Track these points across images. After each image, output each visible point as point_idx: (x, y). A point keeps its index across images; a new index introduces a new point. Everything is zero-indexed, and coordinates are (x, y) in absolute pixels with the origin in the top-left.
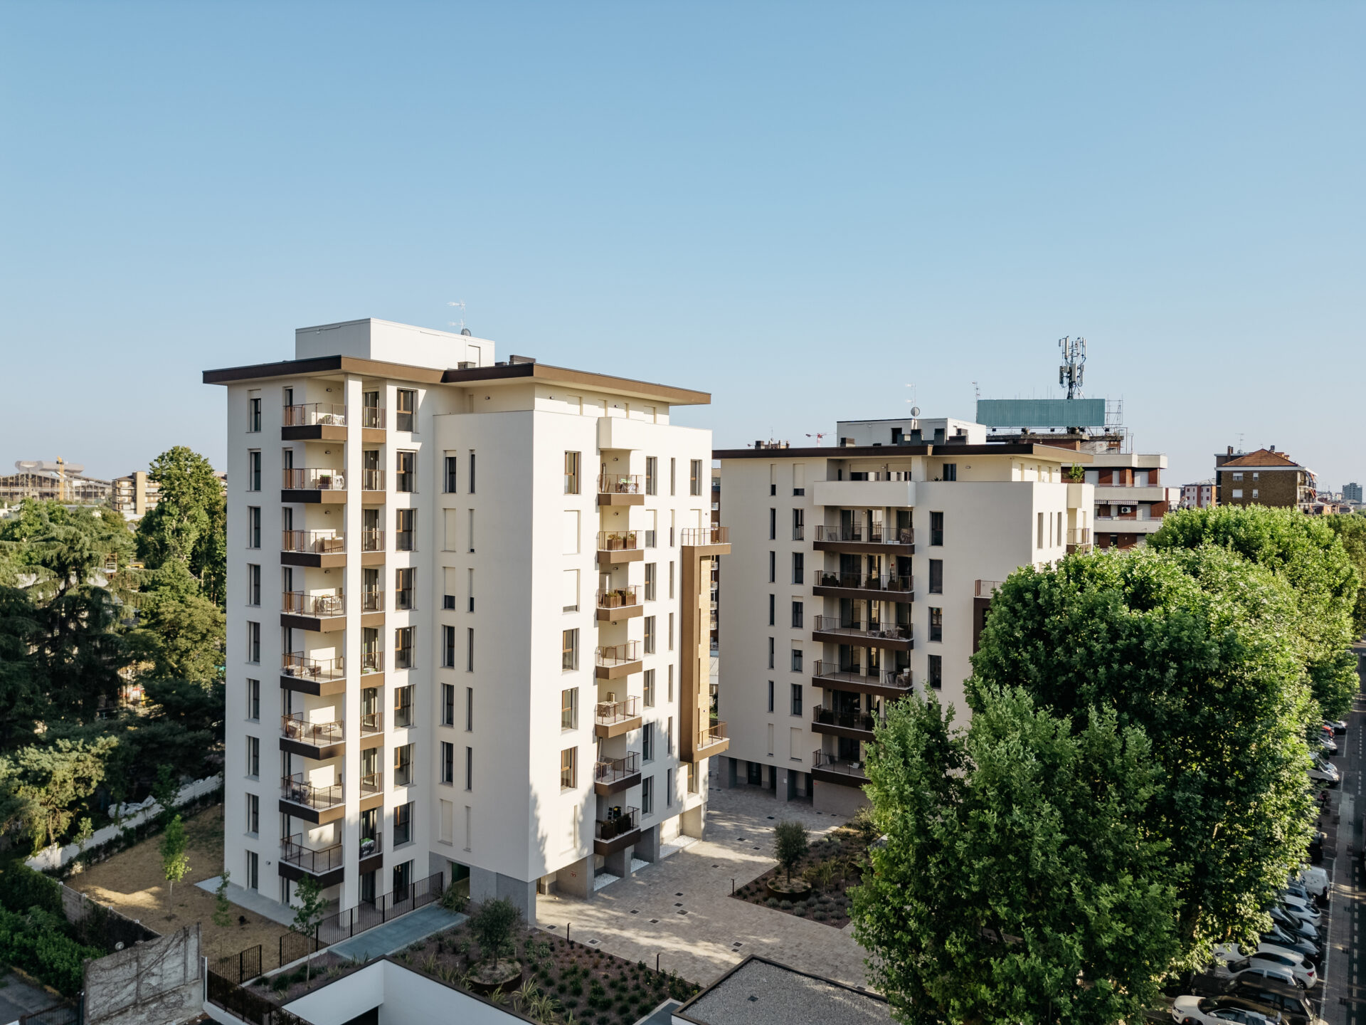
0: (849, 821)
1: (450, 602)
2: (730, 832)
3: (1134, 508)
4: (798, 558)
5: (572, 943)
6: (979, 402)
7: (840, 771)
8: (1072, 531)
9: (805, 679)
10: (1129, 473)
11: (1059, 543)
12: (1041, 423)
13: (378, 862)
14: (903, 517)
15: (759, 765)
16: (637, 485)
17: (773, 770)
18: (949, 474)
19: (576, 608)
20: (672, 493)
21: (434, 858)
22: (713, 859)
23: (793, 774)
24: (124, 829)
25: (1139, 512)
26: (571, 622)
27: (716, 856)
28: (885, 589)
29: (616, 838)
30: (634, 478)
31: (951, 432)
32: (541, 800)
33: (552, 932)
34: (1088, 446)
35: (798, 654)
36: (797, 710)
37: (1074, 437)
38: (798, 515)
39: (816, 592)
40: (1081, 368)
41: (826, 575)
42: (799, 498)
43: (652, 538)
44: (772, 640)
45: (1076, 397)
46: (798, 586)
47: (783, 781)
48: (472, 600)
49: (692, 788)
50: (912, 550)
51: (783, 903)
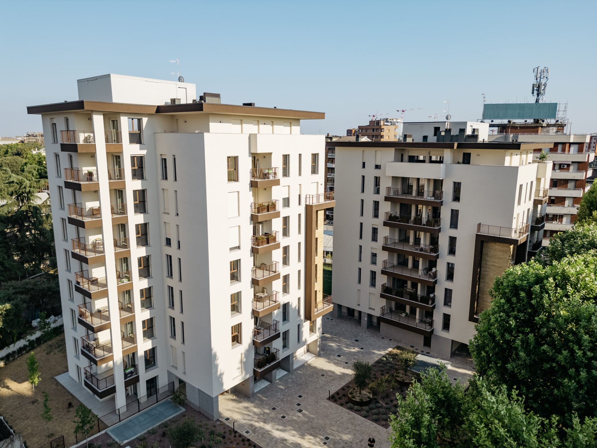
0: (399, 345)
1: (168, 242)
2: (333, 350)
3: (568, 165)
4: (376, 204)
5: (236, 432)
6: (485, 105)
7: (395, 319)
8: (538, 191)
9: (378, 268)
10: (567, 145)
11: (530, 199)
12: (519, 118)
13: (137, 379)
14: (438, 184)
15: (354, 310)
16: (275, 173)
17: (360, 312)
18: (467, 159)
19: (239, 247)
20: (300, 174)
21: (170, 374)
22: (322, 370)
23: (370, 316)
24: (29, 340)
25: (571, 168)
26: (235, 255)
27: (324, 368)
28: (424, 225)
29: (266, 368)
30: (274, 169)
31: (469, 132)
32: (218, 355)
33: (227, 423)
34: (545, 130)
35: (374, 255)
36: (373, 284)
37: (538, 125)
38: (377, 180)
39: (385, 224)
40: (545, 85)
41: (391, 215)
42: (377, 170)
43: (287, 202)
44: (361, 247)
45: (540, 102)
46: (376, 219)
47: (365, 319)
48: (179, 241)
49: (312, 330)
50: (441, 203)
51: (356, 407)
